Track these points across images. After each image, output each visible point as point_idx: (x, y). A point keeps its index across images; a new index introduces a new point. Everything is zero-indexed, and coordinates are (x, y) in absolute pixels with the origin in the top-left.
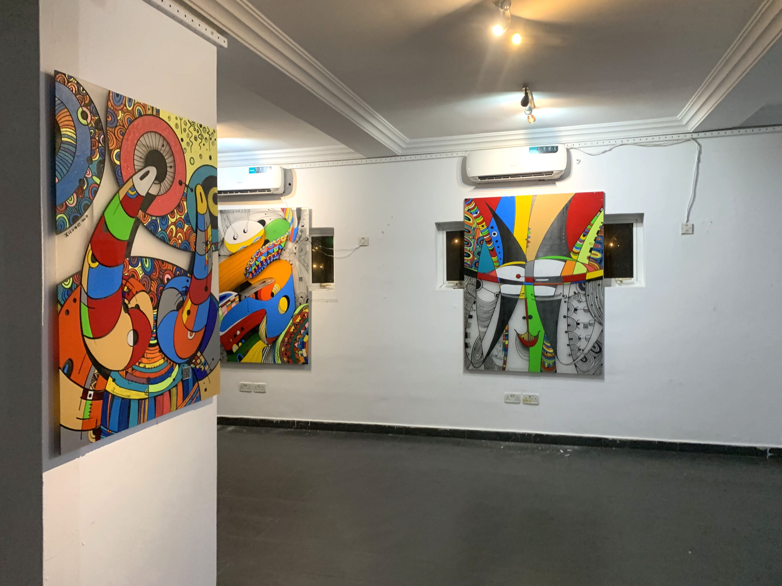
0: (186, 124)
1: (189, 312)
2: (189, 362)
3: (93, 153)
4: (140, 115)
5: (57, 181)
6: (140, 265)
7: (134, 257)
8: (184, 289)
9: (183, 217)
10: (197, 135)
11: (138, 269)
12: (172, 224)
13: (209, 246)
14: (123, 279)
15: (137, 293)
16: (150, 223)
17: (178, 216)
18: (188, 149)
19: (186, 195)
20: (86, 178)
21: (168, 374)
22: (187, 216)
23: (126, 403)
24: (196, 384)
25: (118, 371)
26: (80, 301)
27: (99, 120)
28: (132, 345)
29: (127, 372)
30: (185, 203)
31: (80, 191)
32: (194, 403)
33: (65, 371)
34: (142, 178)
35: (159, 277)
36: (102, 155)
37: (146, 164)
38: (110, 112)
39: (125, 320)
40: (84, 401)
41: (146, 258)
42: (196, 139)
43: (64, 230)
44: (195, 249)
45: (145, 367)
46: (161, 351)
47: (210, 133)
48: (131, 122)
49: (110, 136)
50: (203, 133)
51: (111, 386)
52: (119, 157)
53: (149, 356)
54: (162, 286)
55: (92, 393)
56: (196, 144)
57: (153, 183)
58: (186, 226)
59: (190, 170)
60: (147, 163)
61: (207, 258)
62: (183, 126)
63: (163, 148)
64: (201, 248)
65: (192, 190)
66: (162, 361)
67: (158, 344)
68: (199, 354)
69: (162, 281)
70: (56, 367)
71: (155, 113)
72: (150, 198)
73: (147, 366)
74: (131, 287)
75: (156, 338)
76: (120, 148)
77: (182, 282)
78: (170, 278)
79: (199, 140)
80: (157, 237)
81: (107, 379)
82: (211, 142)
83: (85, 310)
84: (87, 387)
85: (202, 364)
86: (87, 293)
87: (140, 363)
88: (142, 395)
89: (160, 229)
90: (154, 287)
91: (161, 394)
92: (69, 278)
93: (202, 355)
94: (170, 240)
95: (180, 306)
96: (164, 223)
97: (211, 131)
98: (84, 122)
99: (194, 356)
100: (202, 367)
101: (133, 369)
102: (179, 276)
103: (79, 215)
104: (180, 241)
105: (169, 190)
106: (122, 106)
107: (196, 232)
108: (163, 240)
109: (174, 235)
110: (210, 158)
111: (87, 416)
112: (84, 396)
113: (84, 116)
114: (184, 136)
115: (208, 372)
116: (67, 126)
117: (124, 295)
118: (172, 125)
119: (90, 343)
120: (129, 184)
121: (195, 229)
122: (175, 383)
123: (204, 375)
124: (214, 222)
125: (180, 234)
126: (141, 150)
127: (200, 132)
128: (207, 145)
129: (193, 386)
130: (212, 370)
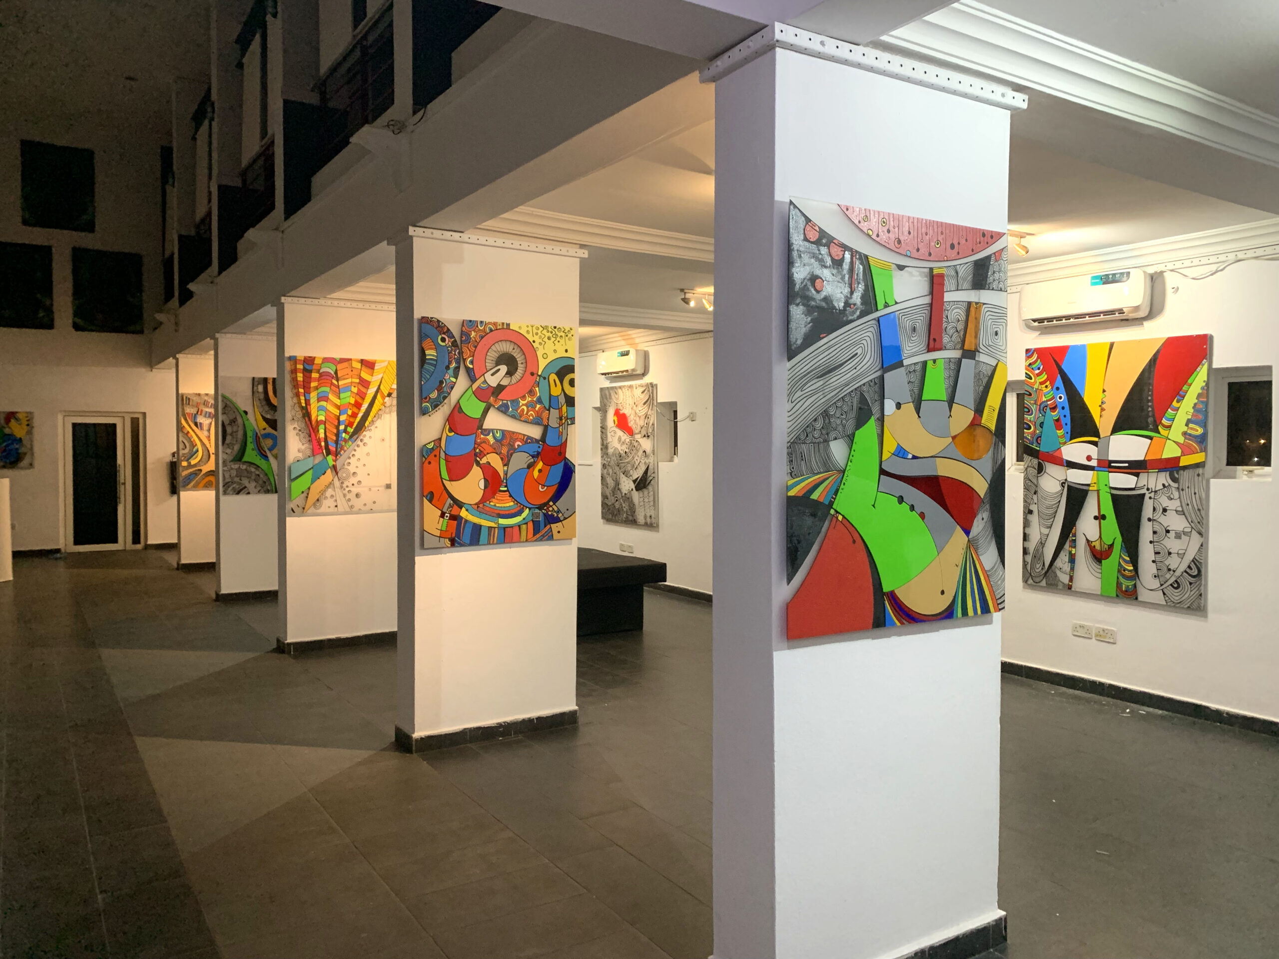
0: (538, 329)
1: (540, 471)
2: (540, 508)
3: (450, 363)
4: (492, 331)
5: (423, 383)
6: (491, 434)
7: (486, 430)
8: (536, 453)
9: (535, 399)
10: (551, 335)
12: (523, 405)
13: (564, 421)
14: (475, 444)
15: (488, 453)
16: (501, 406)
17: (530, 399)
18: (541, 347)
19: (539, 383)
20: (445, 379)
21: (519, 513)
22: (539, 398)
23: (477, 528)
24: (548, 527)
25: (471, 505)
26: (440, 457)
27: (455, 341)
28: (483, 488)
29: (478, 507)
30: (537, 389)
31: (440, 388)
32: (545, 540)
33: (428, 498)
34: (492, 375)
35: (509, 443)
36: (458, 362)
37: (497, 365)
38: (464, 334)
39: (476, 472)
40: (442, 519)
41: (497, 430)
42: (549, 338)
43: (428, 413)
44: (548, 423)
45: (495, 506)
46: (511, 496)
47: (566, 331)
48: (482, 337)
49: (465, 349)
50: (557, 333)
51: (464, 513)
52: (472, 362)
53: (499, 498)
54: (512, 451)
55: (448, 515)
56: (549, 343)
57: (504, 376)
58: (538, 406)
59: (542, 364)
60: (499, 362)
61: (561, 430)
62: (535, 331)
63: (514, 351)
64: (554, 423)
65: (545, 378)
66: (512, 504)
67: (508, 491)
68: (551, 503)
69: (513, 446)
70: (422, 496)
71: (505, 327)
72: (500, 388)
73: (497, 505)
74: (482, 449)
75: (506, 486)
76: (473, 356)
77: (535, 448)
78: (521, 444)
79: (553, 339)
80: (509, 416)
81: (461, 508)
82: (567, 338)
83: (443, 462)
84: (444, 510)
85: (555, 512)
86: (445, 452)
87: (490, 502)
88: (492, 525)
89: (511, 409)
90: (504, 450)
91: (511, 527)
92: (431, 442)
93: (554, 504)
94: (521, 417)
95: (531, 466)
96: (515, 404)
97: (567, 329)
98: (443, 344)
99: (547, 504)
100: (555, 514)
101: (484, 505)
102: (530, 443)
103: (439, 403)
104: (531, 418)
105: (519, 380)
106: (474, 328)
107: (549, 410)
108: (513, 417)
109: (525, 413)
110: (566, 351)
111: (444, 529)
112: (443, 515)
113: (443, 340)
114: (536, 338)
115: (562, 519)
116: (431, 349)
117: (476, 455)
118: (523, 332)
119: (447, 484)
120: (482, 379)
121: (547, 408)
122: (524, 522)
123: (557, 520)
124: (570, 401)
125: (532, 412)
126: (492, 355)
127: (554, 333)
128: (562, 341)
129: (545, 527)
130: (566, 518)
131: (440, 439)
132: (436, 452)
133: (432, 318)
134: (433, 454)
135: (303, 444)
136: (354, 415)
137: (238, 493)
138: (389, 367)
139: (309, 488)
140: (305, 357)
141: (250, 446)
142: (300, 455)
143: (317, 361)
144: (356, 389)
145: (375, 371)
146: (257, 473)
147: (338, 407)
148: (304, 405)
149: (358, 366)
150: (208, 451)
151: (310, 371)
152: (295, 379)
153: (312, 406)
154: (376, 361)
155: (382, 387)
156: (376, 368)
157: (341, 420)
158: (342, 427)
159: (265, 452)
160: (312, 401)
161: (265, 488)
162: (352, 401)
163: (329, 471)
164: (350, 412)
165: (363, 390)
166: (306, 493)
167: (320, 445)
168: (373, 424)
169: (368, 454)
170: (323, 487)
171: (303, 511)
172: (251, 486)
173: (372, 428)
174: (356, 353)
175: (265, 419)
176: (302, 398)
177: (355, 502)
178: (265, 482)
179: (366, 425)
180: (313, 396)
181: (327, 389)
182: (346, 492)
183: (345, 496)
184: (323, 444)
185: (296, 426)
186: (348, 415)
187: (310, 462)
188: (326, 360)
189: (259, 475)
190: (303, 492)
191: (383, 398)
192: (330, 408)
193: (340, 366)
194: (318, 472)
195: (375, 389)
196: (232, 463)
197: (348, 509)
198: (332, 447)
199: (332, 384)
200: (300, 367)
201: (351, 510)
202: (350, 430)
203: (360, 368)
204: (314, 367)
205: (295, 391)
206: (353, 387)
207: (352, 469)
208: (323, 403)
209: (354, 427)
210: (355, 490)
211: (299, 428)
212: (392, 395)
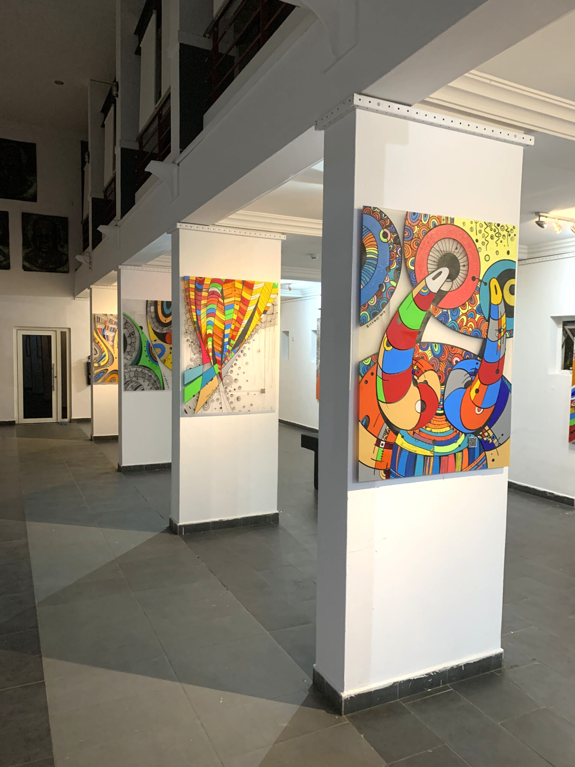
0: (481, 227)
1: (477, 391)
2: (476, 433)
3: (391, 263)
4: (435, 226)
5: (362, 287)
6: (430, 349)
7: (424, 343)
8: (473, 371)
9: (475, 308)
10: (494, 234)
11: (428, 353)
12: (463, 314)
13: (502, 333)
14: (413, 359)
15: (426, 371)
16: (441, 315)
17: (470, 308)
18: (483, 248)
19: (480, 288)
20: (385, 283)
21: (454, 440)
22: (479, 307)
23: (413, 457)
24: (483, 454)
25: (407, 430)
26: (377, 375)
27: (398, 237)
28: (420, 412)
29: (414, 433)
30: (478, 296)
31: (379, 294)
32: (478, 470)
33: (363, 424)
34: (434, 279)
35: (447, 359)
36: (399, 263)
38: (407, 229)
39: (413, 393)
40: (377, 448)
41: (435, 343)
42: (492, 238)
43: (366, 323)
44: (487, 336)
45: (431, 431)
46: (447, 420)
47: (509, 230)
48: (425, 234)
49: (407, 248)
50: (500, 231)
51: (400, 441)
52: (413, 263)
53: (435, 422)
54: (451, 367)
55: (384, 443)
56: (492, 243)
57: (446, 281)
58: (478, 316)
59: (484, 267)
60: (440, 264)
61: (499, 344)
62: (479, 228)
63: (457, 251)
64: (492, 335)
65: (486, 284)
66: (448, 429)
67: (444, 414)
68: (487, 428)
69: (451, 362)
70: (357, 420)
71: (449, 222)
72: (441, 294)
73: (434, 430)
74: (420, 366)
75: (443, 409)
76: (415, 256)
77: (472, 365)
78: (459, 360)
79: (496, 239)
80: (448, 327)
81: (397, 435)
82: (509, 238)
83: (380, 382)
84: (380, 437)
85: (490, 437)
86: (382, 369)
87: (426, 427)
88: (428, 453)
89: (450, 320)
90: (442, 367)
91: (447, 455)
92: (368, 358)
93: (490, 429)
94: (460, 329)
95: (468, 385)
96: (455, 314)
97: (511, 227)
98: (385, 240)
99: (482, 429)
100: (490, 440)
101: (420, 431)
102: (468, 359)
103: (378, 311)
104: (470, 329)
105: (461, 286)
106: (418, 222)
107: (488, 321)
108: (453, 328)
109: (464, 324)
110: (508, 253)
111: (379, 459)
112: (378, 444)
113: (385, 235)
114: (479, 237)
115: (496, 445)
116: (372, 246)
117: (413, 372)
118: (467, 229)
119: (383, 406)
120: (422, 284)
121: (487, 318)
122: (461, 449)
123: (492, 447)
124: (510, 311)
125: (471, 323)
126: (434, 256)
127: (497, 231)
128: (505, 242)
129: (480, 455)
130: (501, 445)
131: (377, 354)
132: (373, 370)
133: (375, 208)
134: (370, 372)
135: (195, 354)
136: (236, 329)
137: (135, 390)
138: (265, 288)
139: (199, 393)
140: (196, 278)
141: (145, 353)
142: (192, 363)
143: (207, 282)
144: (238, 306)
145: (254, 291)
146: (150, 374)
147: (224, 323)
148: (195, 320)
149: (240, 286)
150: (113, 356)
151: (201, 291)
152: (188, 297)
153: (202, 321)
154: (254, 282)
155: (259, 306)
156: (254, 288)
157: (226, 333)
158: (226, 340)
159: (156, 359)
160: (202, 317)
161: (155, 386)
162: (235, 317)
163: (215, 378)
164: (233, 327)
165: (244, 307)
166: (197, 397)
167: (209, 355)
168: (252, 337)
169: (247, 363)
170: (210, 392)
171: (194, 412)
172: (145, 384)
173: (251, 341)
174: (239, 276)
175: (155, 333)
176: (194, 314)
177: (236, 404)
178: (155, 381)
179: (246, 338)
180: (203, 312)
181: (214, 306)
182: (229, 396)
183: (228, 399)
184: (211, 354)
185: (188, 338)
186: (231, 329)
187: (200, 370)
188: (214, 281)
189: (151, 376)
190: (194, 396)
191: (260, 315)
192: (217, 323)
193: (226, 287)
194: (206, 379)
195: (253, 307)
196: (131, 367)
197: (230, 411)
198: (218, 358)
199: (219, 302)
200: (192, 286)
201: (233, 411)
202: (233, 342)
203: (241, 288)
204: (204, 286)
205: (188, 308)
206: (235, 305)
207: (234, 376)
208: (211, 319)
209: (236, 339)
210: (236, 394)
211: (191, 340)
212: (267, 313)
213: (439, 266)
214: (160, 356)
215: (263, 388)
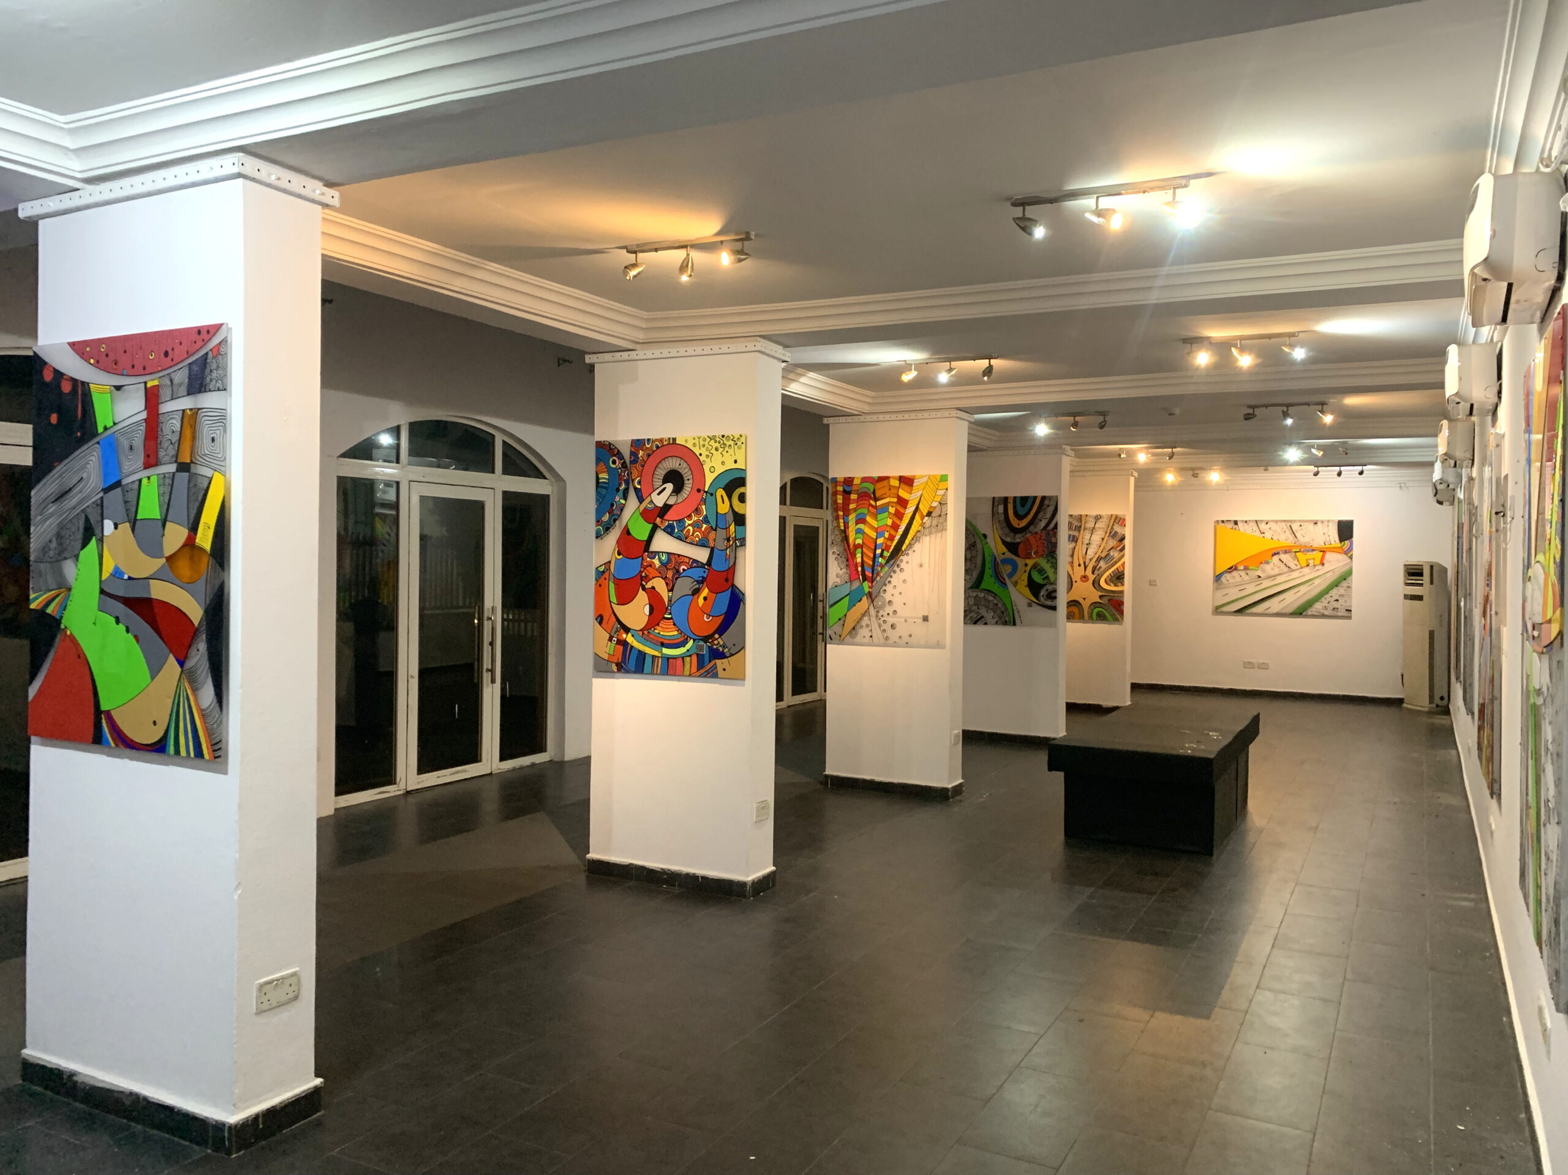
0: (705, 440)
1: (705, 599)
3: (620, 485)
4: (658, 447)
6: (657, 557)
7: (652, 552)
8: (701, 579)
9: (701, 518)
10: (717, 445)
11: (656, 562)
12: (689, 525)
13: (731, 542)
14: (641, 567)
15: (653, 578)
16: (667, 526)
17: (696, 518)
18: (708, 460)
19: (705, 499)
20: (615, 502)
21: (682, 644)
22: (706, 517)
23: (642, 655)
24: (713, 663)
25: (637, 631)
26: (609, 580)
27: (625, 462)
28: (648, 615)
29: (643, 633)
30: (704, 507)
31: (610, 511)
32: (709, 677)
33: (599, 621)
34: (658, 494)
35: (674, 567)
36: (627, 483)
37: (664, 483)
38: (634, 454)
39: (642, 597)
40: (610, 643)
41: (662, 552)
42: (717, 449)
43: (600, 536)
44: (714, 545)
45: (659, 633)
46: (674, 624)
47: (735, 439)
48: (649, 456)
49: (634, 470)
50: (725, 442)
51: (630, 639)
52: (639, 483)
53: (663, 626)
55: (616, 639)
56: (717, 455)
57: (671, 495)
58: (705, 526)
59: (709, 478)
61: (728, 552)
62: (702, 443)
63: (681, 467)
65: (712, 495)
66: (676, 633)
67: (671, 618)
68: (717, 636)
69: (678, 571)
71: (671, 442)
72: (667, 507)
73: (661, 633)
74: (647, 573)
75: (670, 614)
76: (641, 476)
77: (699, 573)
78: (686, 568)
79: (721, 450)
80: (674, 537)
81: (628, 634)
82: (736, 447)
83: (612, 586)
84: (613, 634)
85: (721, 646)
86: (613, 575)
87: (655, 629)
88: (656, 653)
89: (676, 530)
90: (670, 574)
91: (675, 658)
92: (602, 565)
93: (720, 637)
94: (686, 538)
95: (696, 592)
96: (681, 525)
97: (737, 437)
98: (614, 466)
99: (711, 637)
100: (719, 648)
101: (649, 632)
102: (695, 567)
103: (609, 526)
104: (697, 539)
105: (686, 498)
106: (642, 447)
107: (716, 530)
108: (679, 538)
109: (691, 534)
110: (736, 462)
111: (611, 653)
112: (610, 639)
113: (614, 462)
114: (704, 451)
115: (728, 655)
116: (604, 472)
117: (642, 578)
118: (690, 445)
119: (617, 608)
120: (648, 500)
121: (714, 528)
122: (689, 654)
123: (722, 656)
124: (740, 520)
125: (698, 533)
126: (661, 473)
127: (722, 442)
128: (731, 451)
129: (710, 662)
130: (733, 655)
131: (610, 562)
132: (606, 575)
133: (604, 442)
134: (604, 576)
135: (841, 569)
136: (891, 538)
137: (975, 623)
138: (930, 483)
139: (845, 615)
140: (845, 478)
141: (988, 572)
142: (838, 580)
143: (856, 482)
144: (894, 509)
145: (914, 488)
146: (995, 602)
147: (876, 530)
148: (843, 528)
149: (895, 483)
151: (849, 493)
152: (835, 502)
153: (850, 529)
154: (915, 476)
155: (920, 506)
156: (914, 485)
157: (878, 543)
158: (879, 551)
159: (1004, 579)
160: (850, 524)
161: (1003, 620)
162: (889, 522)
163: (865, 598)
164: (887, 535)
165: (901, 509)
166: (843, 619)
167: (857, 570)
168: (911, 548)
169: (904, 581)
170: (859, 615)
171: (841, 640)
172: (989, 615)
173: (910, 552)
174: (893, 470)
175: (1004, 543)
176: (841, 521)
177: (890, 632)
178: (1003, 612)
179: (903, 549)
180: (852, 518)
181: (865, 511)
182: (881, 622)
183: (880, 626)
184: (860, 569)
185: (835, 550)
186: (885, 538)
187: (846, 589)
188: (864, 480)
189: (997, 605)
190: (840, 619)
191: (922, 518)
192: (867, 530)
193: (879, 485)
194: (854, 598)
195: (913, 508)
196: (970, 590)
197: (883, 641)
198: (868, 573)
199: (870, 505)
200: (840, 488)
201: (886, 642)
202: (887, 554)
203: (898, 485)
204: (854, 488)
205: (835, 514)
206: (890, 507)
207: (887, 597)
208: (861, 526)
209: (891, 550)
210: (891, 620)
211: (838, 553)
212: (933, 515)
213: (665, 481)
214: (1010, 575)
215: (925, 614)
